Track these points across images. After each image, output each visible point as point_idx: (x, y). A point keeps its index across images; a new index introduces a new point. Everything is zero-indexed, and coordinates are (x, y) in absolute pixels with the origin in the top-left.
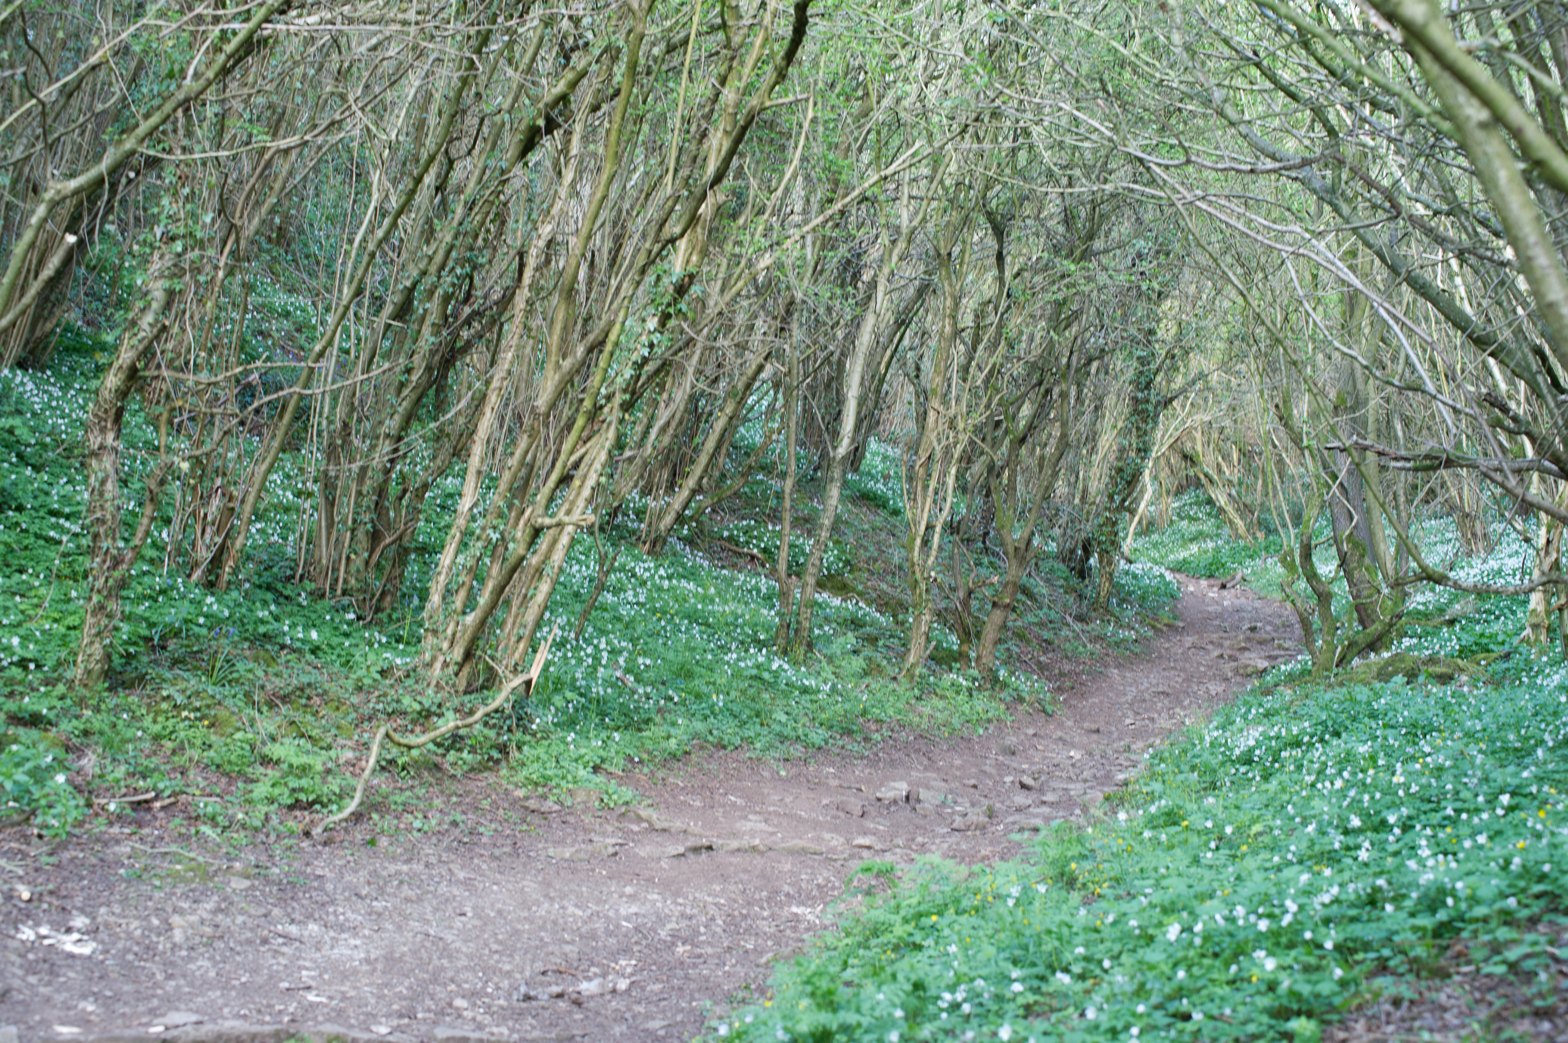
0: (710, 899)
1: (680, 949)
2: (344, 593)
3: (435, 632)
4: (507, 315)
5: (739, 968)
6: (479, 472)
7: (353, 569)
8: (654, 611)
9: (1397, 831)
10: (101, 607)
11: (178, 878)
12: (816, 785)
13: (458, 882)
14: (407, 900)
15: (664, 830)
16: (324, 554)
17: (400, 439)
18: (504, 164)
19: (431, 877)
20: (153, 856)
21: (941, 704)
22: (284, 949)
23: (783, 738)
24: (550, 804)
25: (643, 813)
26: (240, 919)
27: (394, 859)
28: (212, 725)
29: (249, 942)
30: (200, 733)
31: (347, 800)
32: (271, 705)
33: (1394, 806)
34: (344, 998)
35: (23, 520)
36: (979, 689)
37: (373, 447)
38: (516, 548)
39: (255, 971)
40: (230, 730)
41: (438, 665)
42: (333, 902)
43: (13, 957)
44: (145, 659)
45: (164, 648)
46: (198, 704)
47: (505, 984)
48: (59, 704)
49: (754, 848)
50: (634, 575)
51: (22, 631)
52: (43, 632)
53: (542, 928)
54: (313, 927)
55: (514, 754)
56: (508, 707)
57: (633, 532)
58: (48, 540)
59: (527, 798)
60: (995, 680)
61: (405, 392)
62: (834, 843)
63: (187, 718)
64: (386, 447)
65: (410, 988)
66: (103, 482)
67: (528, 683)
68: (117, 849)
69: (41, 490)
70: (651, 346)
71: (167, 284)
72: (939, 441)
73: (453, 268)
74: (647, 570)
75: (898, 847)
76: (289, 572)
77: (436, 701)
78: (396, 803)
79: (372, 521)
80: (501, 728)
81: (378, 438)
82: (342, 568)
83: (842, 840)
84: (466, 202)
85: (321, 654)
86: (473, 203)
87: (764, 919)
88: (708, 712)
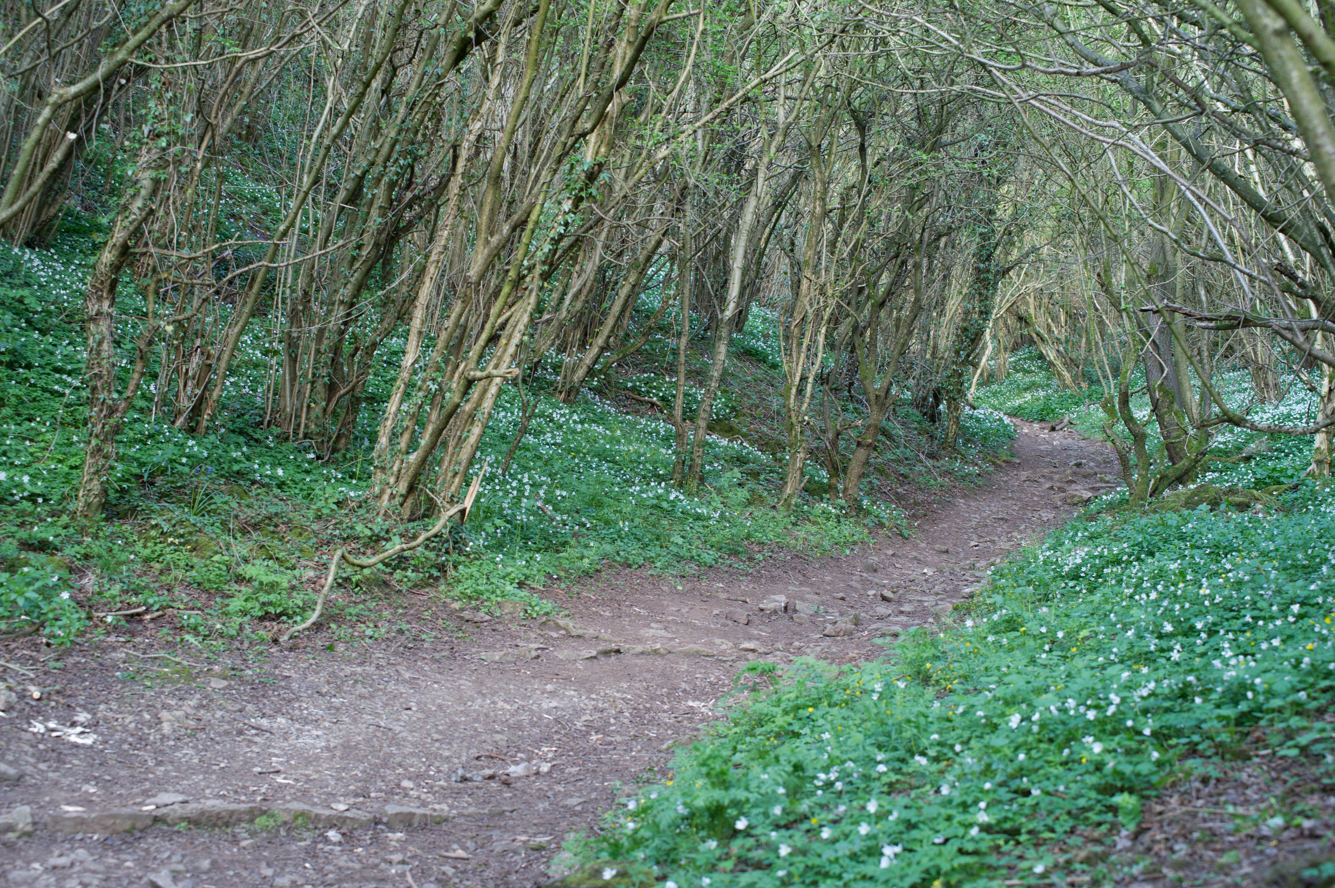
0: (618, 695)
1: (594, 738)
2: (306, 436)
3: (383, 469)
4: (443, 199)
5: (643, 753)
6: (420, 333)
7: (313, 415)
8: (569, 450)
10: (99, 450)
11: (166, 679)
12: (708, 598)
13: (405, 681)
14: (361, 697)
15: (579, 636)
16: (288, 403)
17: (352, 305)
18: (440, 71)
19: (381, 677)
20: (145, 661)
21: (813, 529)
22: (257, 739)
23: (679, 558)
24: (482, 615)
25: (561, 622)
26: (219, 714)
27: (350, 662)
28: (194, 549)
29: (227, 733)
30: (183, 556)
31: (309, 612)
32: (244, 532)
33: (1200, 614)
34: (308, 780)
35: (32, 375)
36: (846, 516)
37: (329, 312)
38: (452, 397)
39: (232, 758)
40: (209, 553)
41: (386, 497)
42: (298, 699)
43: (26, 748)
44: (137, 494)
45: (152, 484)
46: (181, 531)
47: (445, 768)
48: (63, 532)
49: (656, 652)
50: (552, 420)
51: (31, 471)
52: (50, 471)
53: (476, 720)
54: (281, 720)
55: (451, 572)
56: (446, 532)
57: (551, 384)
58: (53, 393)
59: (462, 610)
60: (860, 509)
61: (357, 265)
62: (724, 647)
63: (172, 543)
64: (340, 312)
65: (364, 772)
66: (100, 343)
67: (463, 512)
68: (114, 654)
69: (47, 351)
70: (566, 224)
71: (153, 174)
72: (811, 305)
73: (397, 159)
74: (563, 415)
75: (779, 650)
76: (258, 419)
77: (385, 527)
78: (350, 614)
79: (329, 375)
80: (440, 550)
81: (333, 304)
82: (304, 415)
83: (730, 644)
84: (408, 103)
85: (286, 488)
86: (414, 104)
87: (664, 711)
88: (616, 536)
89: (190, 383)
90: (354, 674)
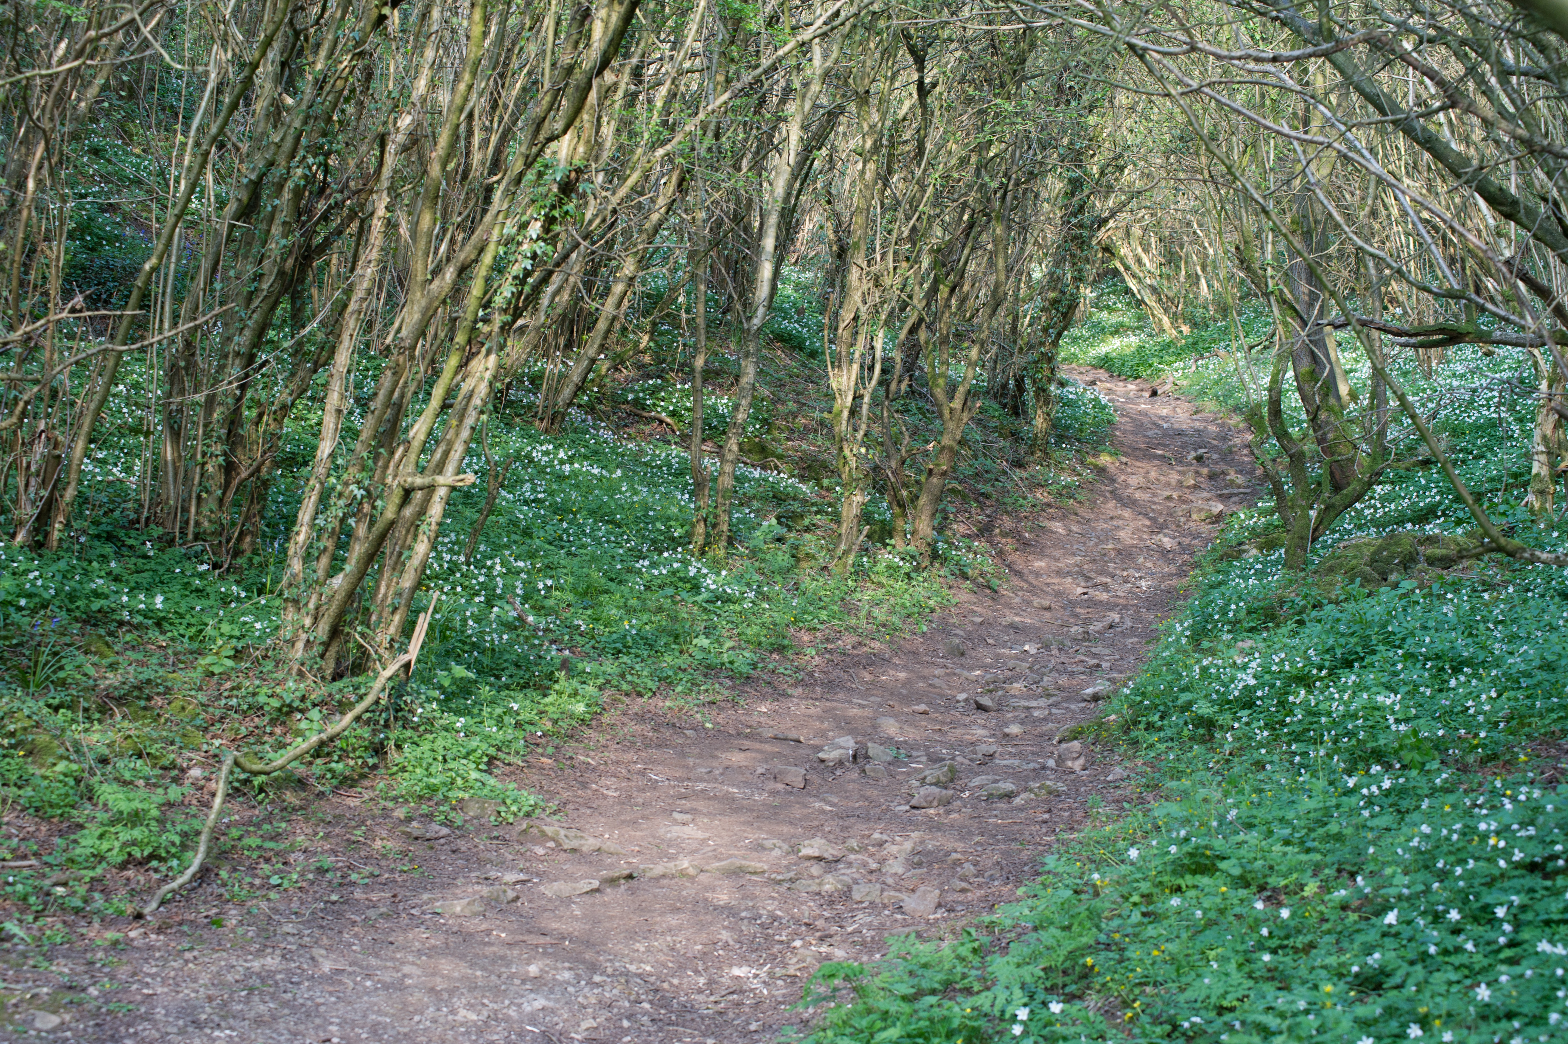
2: (197, 537)
3: (296, 602)
4: (368, 210)
6: (339, 411)
7: (205, 511)
8: (555, 510)
9: (1507, 927)
12: (747, 738)
13: (323, 979)
15: (574, 850)
16: (172, 493)
18: (357, 35)
19: (289, 976)
21: (879, 594)
23: (706, 670)
24: (436, 828)
25: (549, 830)
27: (243, 949)
28: (29, 753)
30: (16, 764)
31: (190, 854)
32: (104, 712)
37: (221, 368)
38: (385, 509)
40: (51, 760)
41: (300, 645)
46: (12, 727)
49: (683, 874)
50: (531, 461)
55: (394, 756)
56: (384, 696)
57: (530, 406)
59: (409, 820)
60: (934, 554)
61: (256, 303)
62: (777, 852)
64: (235, 370)
67: (407, 666)
70: (534, 256)
72: (864, 301)
73: (304, 157)
74: (546, 453)
75: (852, 850)
76: (133, 516)
77: (298, 694)
78: (250, 848)
79: (225, 454)
80: (377, 723)
81: (226, 356)
82: (193, 510)
83: (786, 847)
84: (316, 80)
85: (166, 626)
86: (324, 81)
87: (700, 991)
88: (619, 646)
89: (33, 482)
90: (249, 973)
